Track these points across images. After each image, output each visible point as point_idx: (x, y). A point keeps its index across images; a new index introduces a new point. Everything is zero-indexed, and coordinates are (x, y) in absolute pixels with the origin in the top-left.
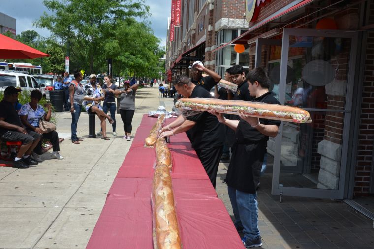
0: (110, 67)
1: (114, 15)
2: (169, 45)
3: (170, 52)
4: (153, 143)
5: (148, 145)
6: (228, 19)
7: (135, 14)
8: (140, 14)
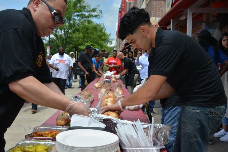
0: (76, 53)
1: (79, 18)
2: (117, 42)
3: (118, 46)
4: (99, 87)
5: (97, 88)
6: (155, 18)
7: (93, 16)
8: (96, 16)
